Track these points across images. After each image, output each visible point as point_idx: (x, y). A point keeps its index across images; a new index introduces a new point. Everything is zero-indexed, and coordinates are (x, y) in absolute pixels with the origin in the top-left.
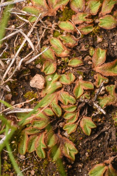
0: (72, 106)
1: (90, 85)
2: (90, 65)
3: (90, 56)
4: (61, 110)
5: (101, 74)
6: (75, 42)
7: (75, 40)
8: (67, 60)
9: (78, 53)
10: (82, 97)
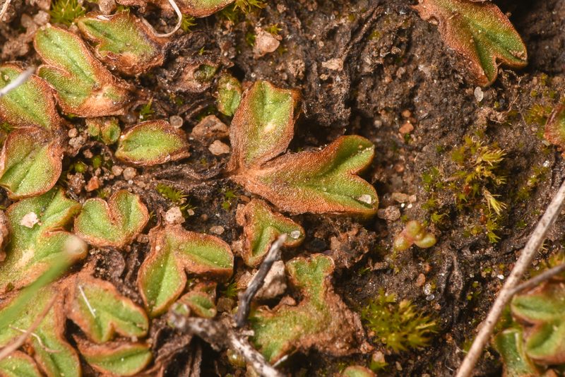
0: (128, 347)
1: (216, 255)
2: (219, 158)
3: (221, 117)
4: (77, 364)
5: (269, 203)
6: (151, 51)
7: (152, 42)
8: (112, 134)
9: (166, 100)
10: (179, 307)
